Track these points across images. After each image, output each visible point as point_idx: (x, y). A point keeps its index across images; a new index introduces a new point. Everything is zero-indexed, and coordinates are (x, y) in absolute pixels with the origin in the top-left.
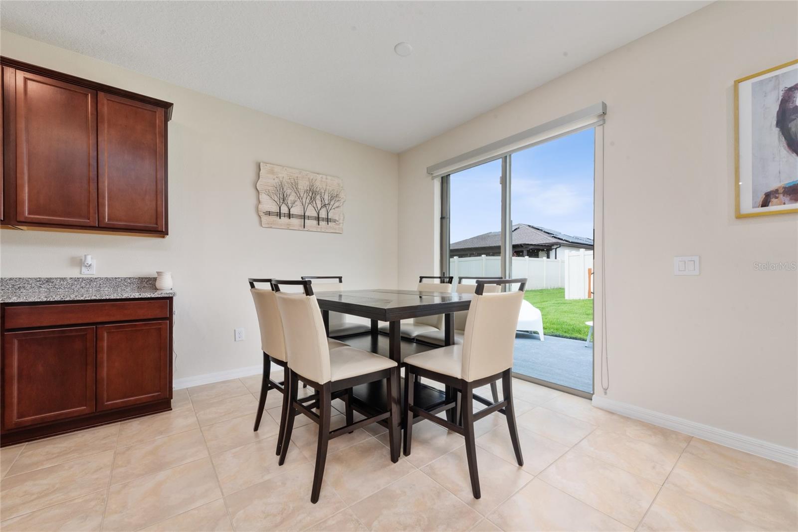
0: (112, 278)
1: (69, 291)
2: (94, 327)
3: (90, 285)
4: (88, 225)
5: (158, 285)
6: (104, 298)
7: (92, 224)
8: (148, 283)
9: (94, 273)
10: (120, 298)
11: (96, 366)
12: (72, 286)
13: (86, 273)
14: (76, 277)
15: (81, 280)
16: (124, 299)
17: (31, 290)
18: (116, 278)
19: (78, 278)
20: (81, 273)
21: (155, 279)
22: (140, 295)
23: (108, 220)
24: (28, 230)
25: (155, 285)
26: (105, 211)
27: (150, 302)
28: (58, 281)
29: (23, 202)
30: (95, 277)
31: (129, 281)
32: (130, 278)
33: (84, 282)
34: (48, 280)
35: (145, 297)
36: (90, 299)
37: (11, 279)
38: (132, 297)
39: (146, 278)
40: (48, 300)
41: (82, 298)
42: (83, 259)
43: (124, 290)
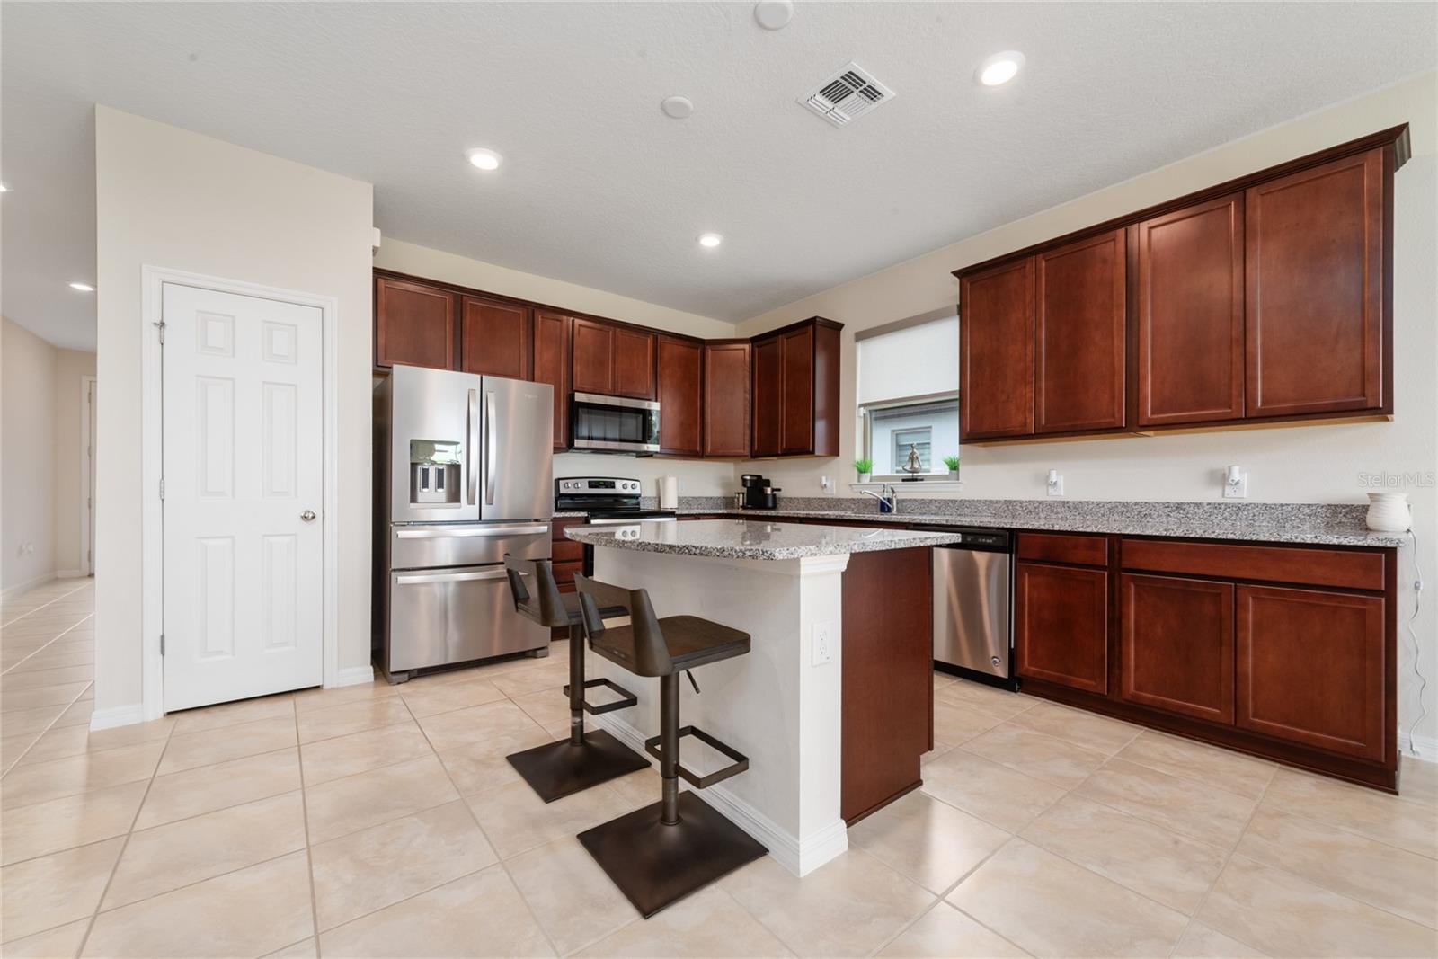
0: (1275, 505)
1: (1205, 524)
2: (1233, 584)
3: (1237, 515)
4: (1230, 417)
5: (1371, 520)
6: (1248, 538)
7: (1235, 415)
8: (1348, 516)
9: (1245, 496)
10: (1277, 540)
11: (1237, 650)
12: (1210, 516)
13: (1232, 496)
14: (1217, 502)
15: (1223, 507)
16: (1283, 542)
17: (1157, 520)
18: (1282, 505)
19: (1219, 504)
20: (1223, 496)
21: (1365, 509)
22: (1316, 537)
23: (1263, 403)
24: (1156, 435)
25: (1365, 521)
26: (1256, 389)
27: (1339, 554)
28: (1192, 508)
29: (1146, 398)
30: (1245, 502)
31: (1308, 511)
32: (1309, 506)
33: (1228, 510)
34: (1179, 506)
35: (1327, 542)
36: (1224, 537)
37: (1136, 504)
38: (1298, 540)
39: (1344, 507)
40: (1168, 534)
41: (1213, 536)
42: (1227, 472)
43: (1299, 527)
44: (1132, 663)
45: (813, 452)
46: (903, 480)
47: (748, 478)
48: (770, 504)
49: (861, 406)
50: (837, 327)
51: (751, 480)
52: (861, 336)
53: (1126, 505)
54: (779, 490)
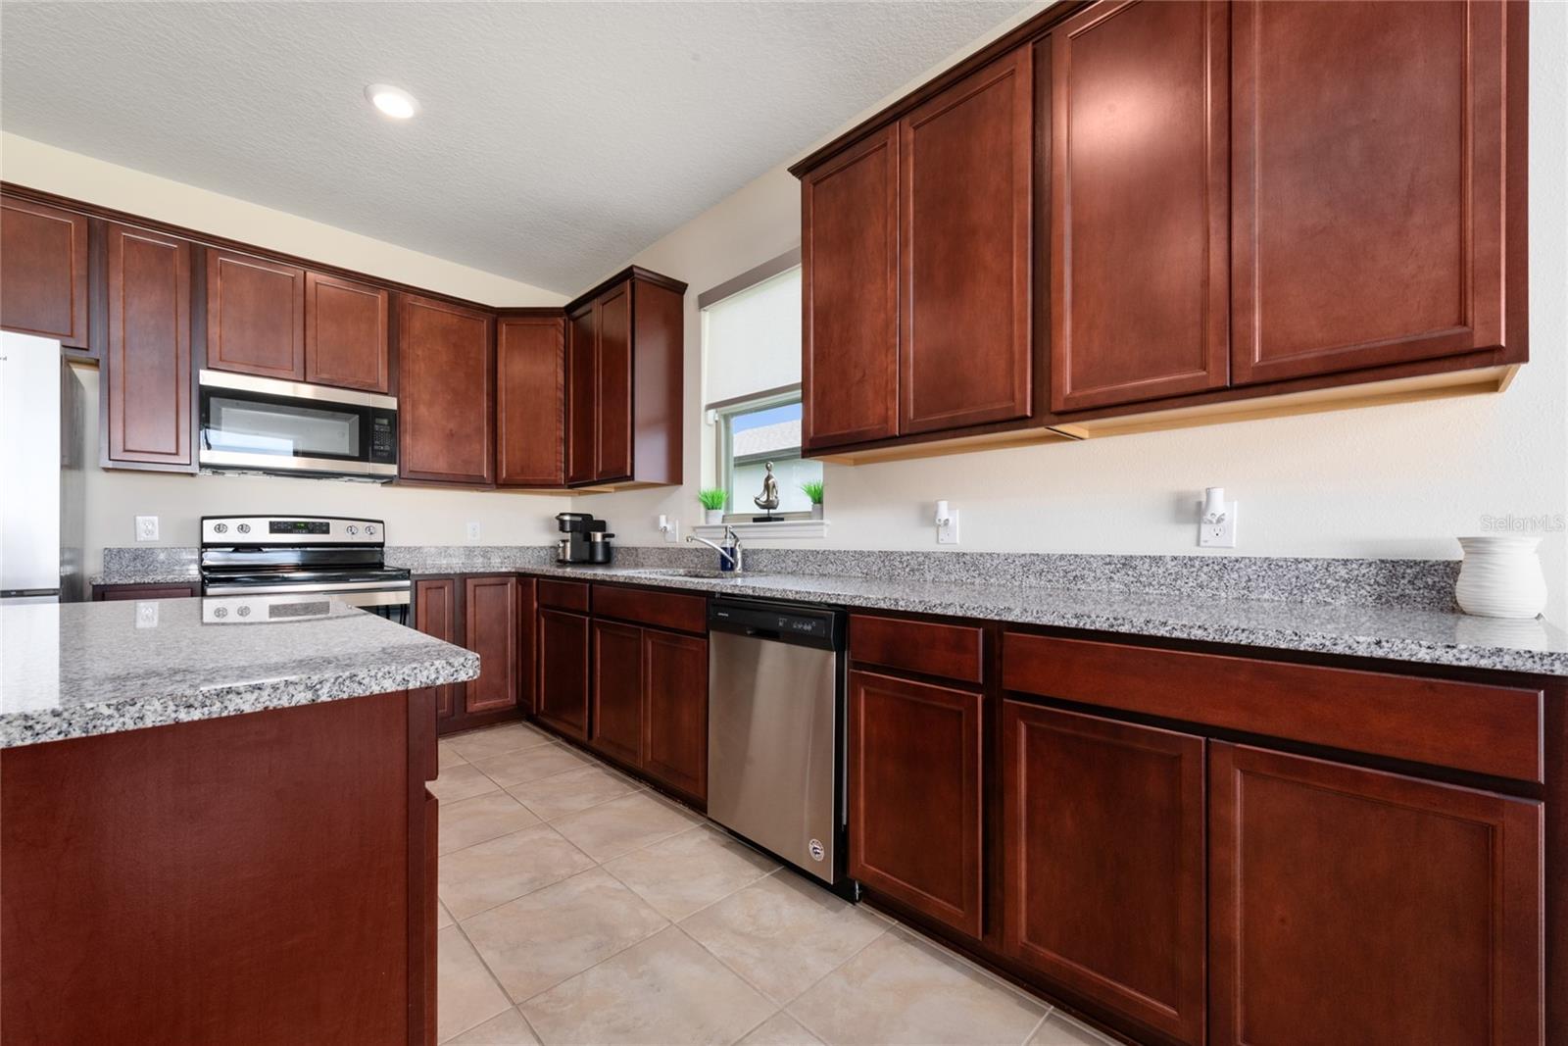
0: (1285, 560)
2: (1203, 739)
3: (1221, 578)
4: (1204, 387)
5: (1464, 591)
6: (1231, 639)
7: (1213, 383)
8: (1419, 583)
9: (1232, 543)
10: (1291, 646)
11: (1210, 886)
12: (1175, 580)
13: (1212, 543)
14: (1187, 555)
15: (1197, 563)
16: (1306, 652)
17: (1094, 586)
18: (1297, 561)
19: (1191, 559)
20: (1198, 544)
21: (1452, 569)
22: (1378, 643)
23: (1263, 355)
24: (1096, 433)
25: (1452, 594)
26: (1250, 326)
27: (1432, 687)
28: (1146, 566)
29: (1062, 360)
30: (1234, 555)
31: (1343, 572)
32: (1345, 562)
33: (1205, 569)
34: (1127, 562)
35: (1405, 656)
36: (1185, 636)
37: (1062, 557)
38: (1339, 649)
39: (1409, 564)
40: (1081, 625)
41: (1163, 632)
42: (1204, 499)
43: (1330, 604)
44: (1023, 885)
45: (632, 477)
46: (755, 520)
47: (567, 518)
48: (600, 557)
49: (710, 407)
50: (678, 288)
51: (571, 521)
52: (706, 300)
53: (1046, 559)
54: (612, 536)
